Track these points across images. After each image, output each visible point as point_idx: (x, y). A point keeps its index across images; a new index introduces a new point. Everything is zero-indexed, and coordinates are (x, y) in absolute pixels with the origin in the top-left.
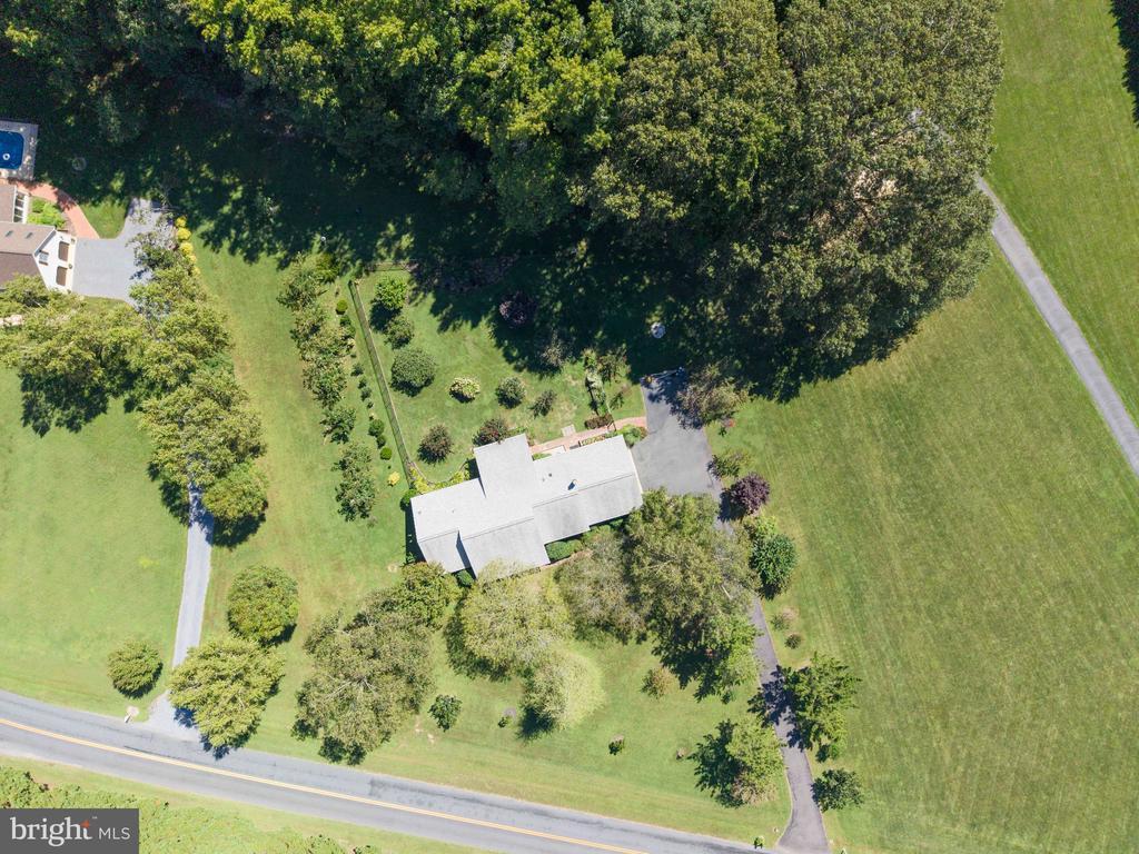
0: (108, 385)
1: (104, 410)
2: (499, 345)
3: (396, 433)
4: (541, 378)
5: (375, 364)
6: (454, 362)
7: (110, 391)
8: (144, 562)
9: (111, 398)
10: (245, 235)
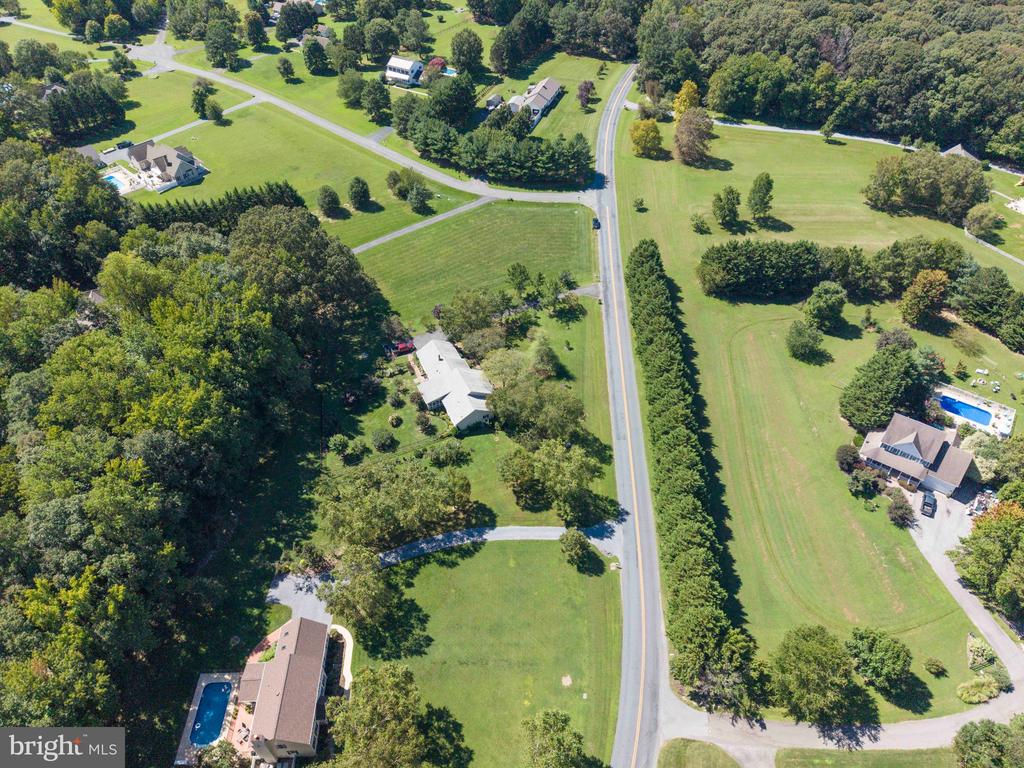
0: (396, 601)
1: (412, 601)
4: (389, 394)
7: (399, 598)
8: (512, 563)
9: (403, 598)
10: (299, 533)
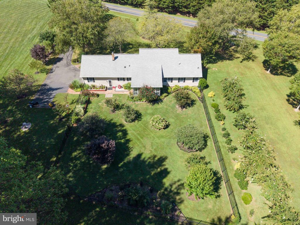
2: (128, 141)
3: (207, 113)
4: (112, 120)
5: (219, 150)
6: (163, 140)
